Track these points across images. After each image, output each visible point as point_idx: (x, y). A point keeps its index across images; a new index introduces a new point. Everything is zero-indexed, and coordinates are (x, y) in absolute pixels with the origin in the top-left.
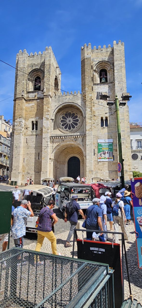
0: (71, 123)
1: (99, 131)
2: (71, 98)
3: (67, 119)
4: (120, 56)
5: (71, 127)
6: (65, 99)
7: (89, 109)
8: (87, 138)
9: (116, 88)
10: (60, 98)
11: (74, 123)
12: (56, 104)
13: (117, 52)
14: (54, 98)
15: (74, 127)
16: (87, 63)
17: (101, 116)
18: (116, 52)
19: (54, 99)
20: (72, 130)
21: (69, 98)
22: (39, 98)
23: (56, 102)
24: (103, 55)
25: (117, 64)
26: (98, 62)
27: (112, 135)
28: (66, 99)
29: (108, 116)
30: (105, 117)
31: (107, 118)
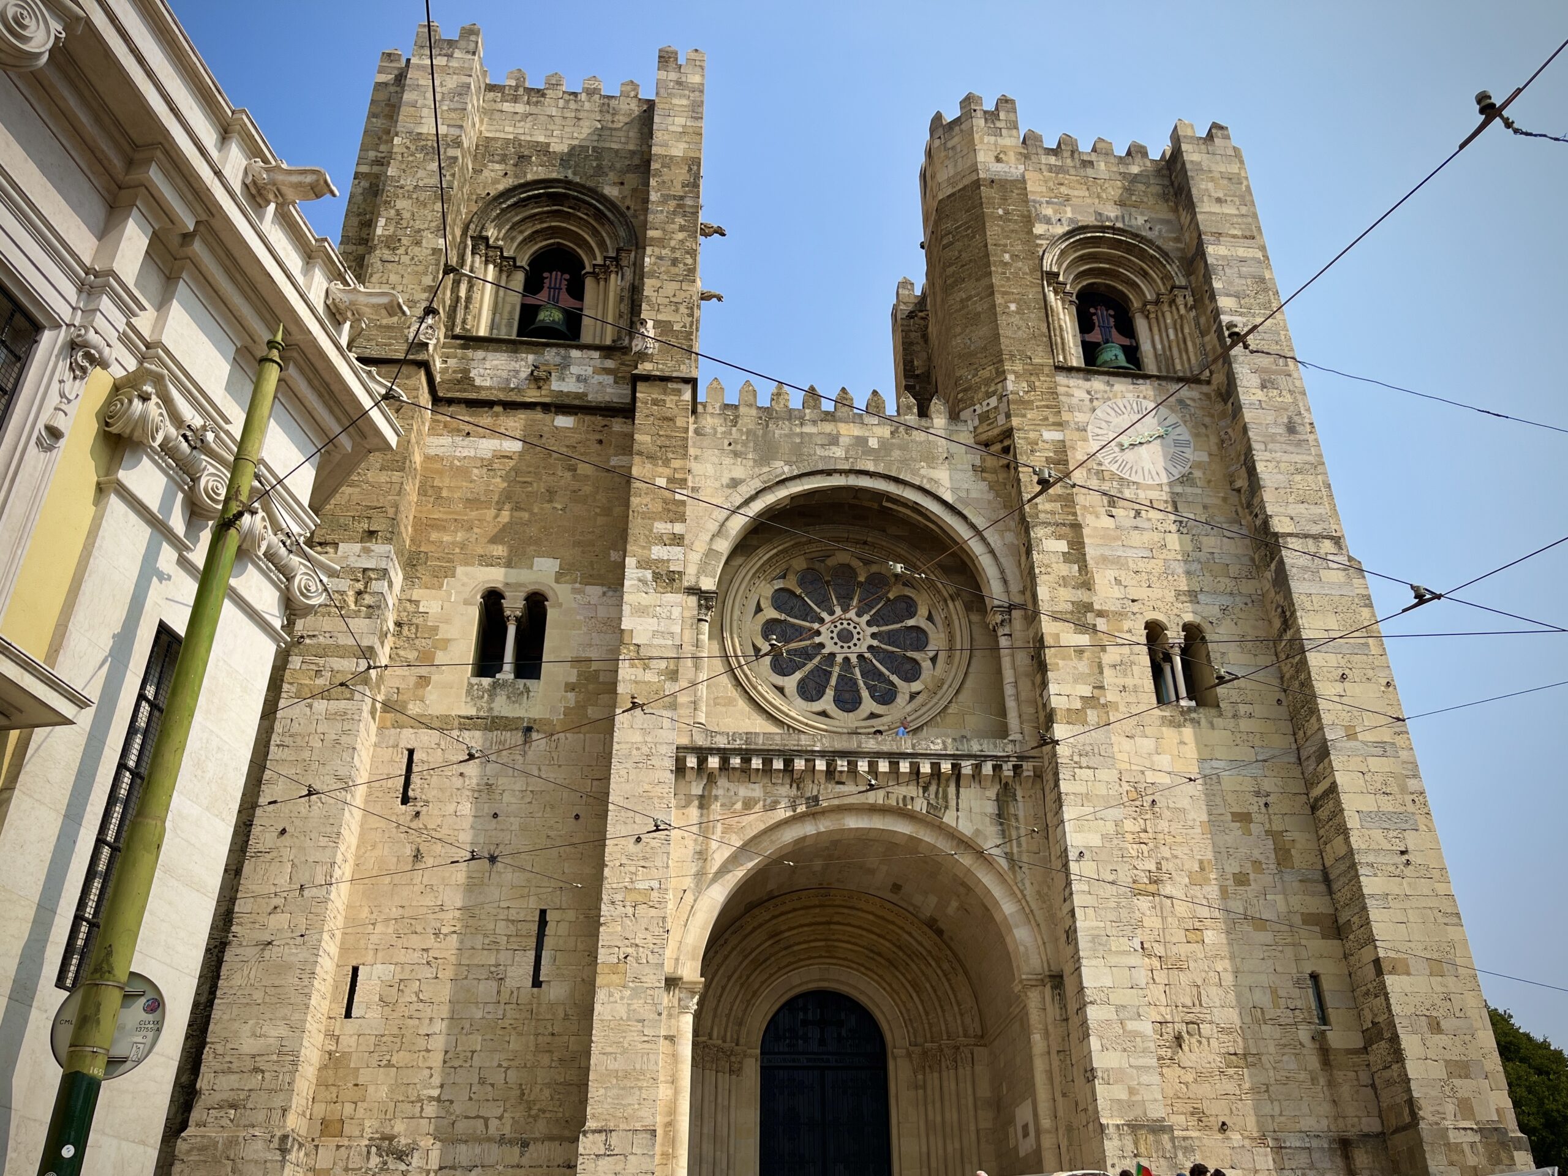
0: (860, 657)
1: (1148, 744)
2: (873, 443)
3: (824, 615)
4: (1236, 212)
5: (865, 694)
6: (822, 445)
7: (1060, 537)
8: (1064, 786)
9: (1248, 415)
10: (779, 431)
11: (887, 659)
12: (739, 472)
13: (1211, 185)
14: (717, 421)
15: (886, 697)
16: (1000, 212)
17: (1151, 616)
18: (1203, 187)
19: (720, 430)
20: (873, 716)
21: (861, 441)
22: (577, 402)
23: (736, 454)
24: (1104, 195)
25: (1224, 257)
26: (1066, 229)
27: (1267, 785)
28: (834, 440)
29: (1204, 618)
30: (1181, 624)
31: (1201, 632)
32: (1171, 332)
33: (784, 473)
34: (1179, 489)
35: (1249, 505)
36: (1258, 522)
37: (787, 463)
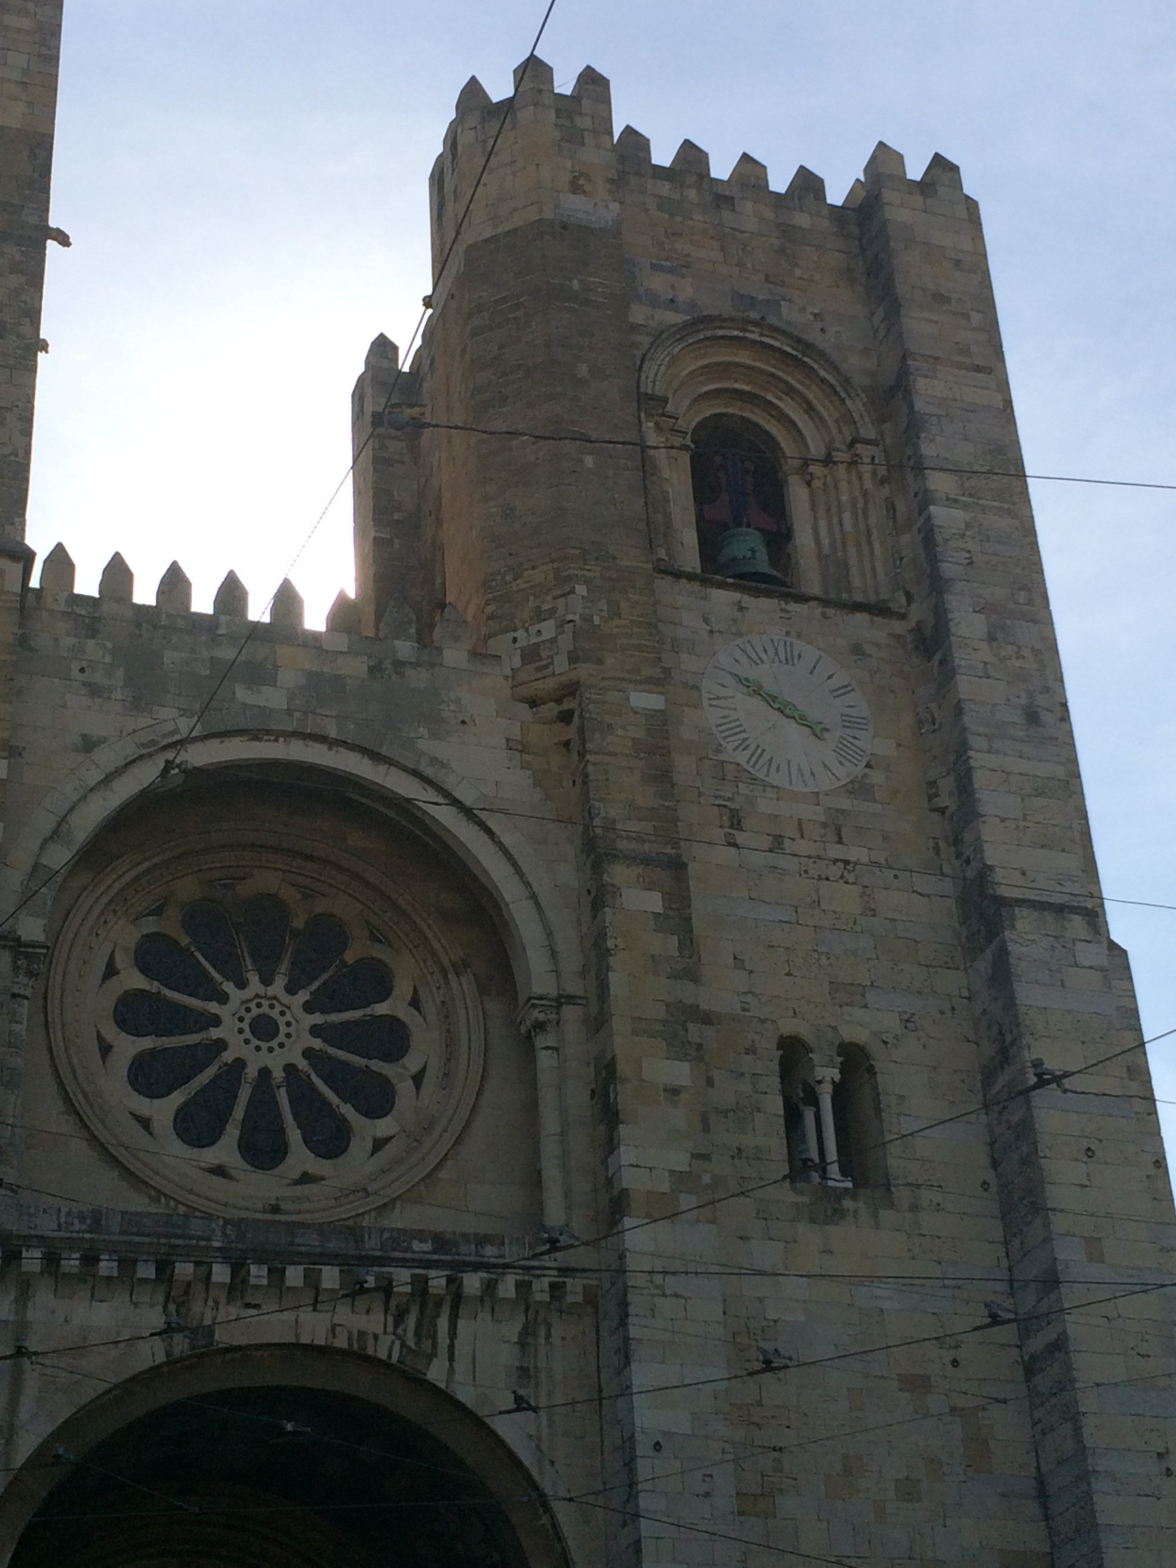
0: (290, 1069)
3: (229, 987)
5: (294, 1135)
6: (248, 684)
7: (650, 886)
11: (338, 1074)
12: (97, 724)
13: (924, 268)
17: (789, 1026)
19: (66, 641)
20: (306, 1178)
23: (94, 690)
24: (749, 262)
26: (683, 317)
29: (874, 1033)
30: (837, 1043)
31: (867, 1056)
32: (847, 516)
33: (176, 731)
34: (845, 803)
35: (957, 842)
36: (970, 874)
37: (185, 712)
